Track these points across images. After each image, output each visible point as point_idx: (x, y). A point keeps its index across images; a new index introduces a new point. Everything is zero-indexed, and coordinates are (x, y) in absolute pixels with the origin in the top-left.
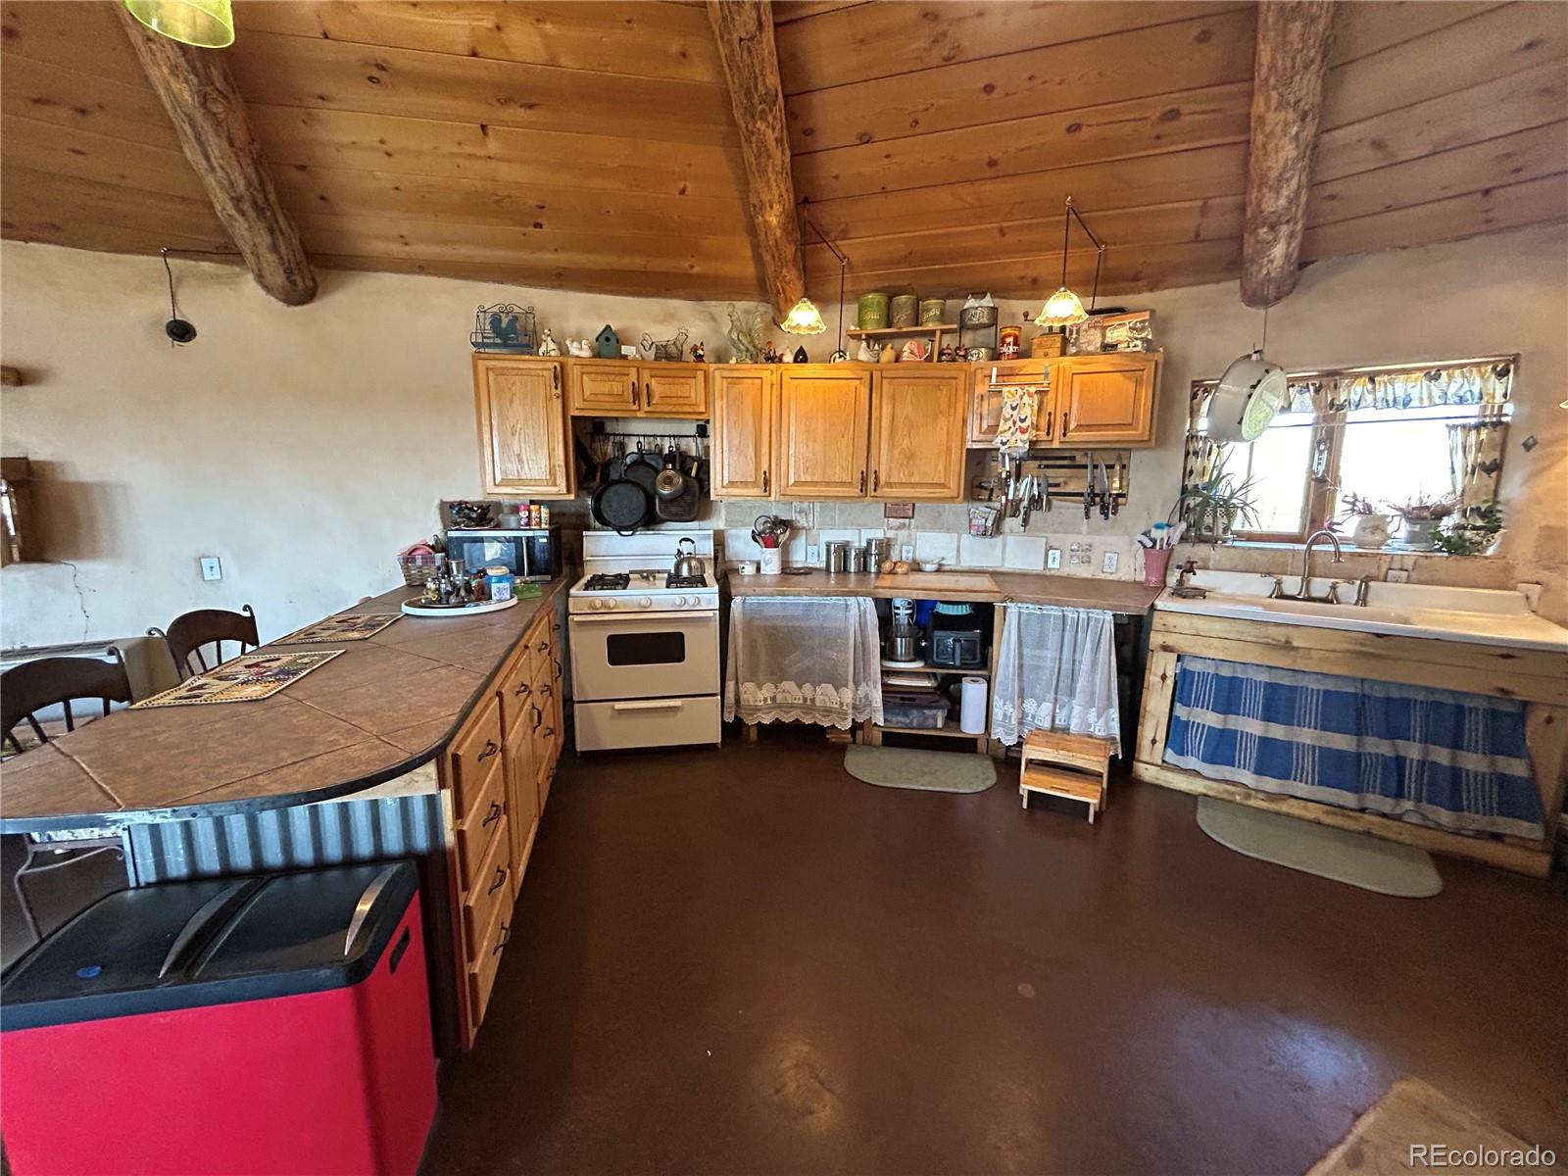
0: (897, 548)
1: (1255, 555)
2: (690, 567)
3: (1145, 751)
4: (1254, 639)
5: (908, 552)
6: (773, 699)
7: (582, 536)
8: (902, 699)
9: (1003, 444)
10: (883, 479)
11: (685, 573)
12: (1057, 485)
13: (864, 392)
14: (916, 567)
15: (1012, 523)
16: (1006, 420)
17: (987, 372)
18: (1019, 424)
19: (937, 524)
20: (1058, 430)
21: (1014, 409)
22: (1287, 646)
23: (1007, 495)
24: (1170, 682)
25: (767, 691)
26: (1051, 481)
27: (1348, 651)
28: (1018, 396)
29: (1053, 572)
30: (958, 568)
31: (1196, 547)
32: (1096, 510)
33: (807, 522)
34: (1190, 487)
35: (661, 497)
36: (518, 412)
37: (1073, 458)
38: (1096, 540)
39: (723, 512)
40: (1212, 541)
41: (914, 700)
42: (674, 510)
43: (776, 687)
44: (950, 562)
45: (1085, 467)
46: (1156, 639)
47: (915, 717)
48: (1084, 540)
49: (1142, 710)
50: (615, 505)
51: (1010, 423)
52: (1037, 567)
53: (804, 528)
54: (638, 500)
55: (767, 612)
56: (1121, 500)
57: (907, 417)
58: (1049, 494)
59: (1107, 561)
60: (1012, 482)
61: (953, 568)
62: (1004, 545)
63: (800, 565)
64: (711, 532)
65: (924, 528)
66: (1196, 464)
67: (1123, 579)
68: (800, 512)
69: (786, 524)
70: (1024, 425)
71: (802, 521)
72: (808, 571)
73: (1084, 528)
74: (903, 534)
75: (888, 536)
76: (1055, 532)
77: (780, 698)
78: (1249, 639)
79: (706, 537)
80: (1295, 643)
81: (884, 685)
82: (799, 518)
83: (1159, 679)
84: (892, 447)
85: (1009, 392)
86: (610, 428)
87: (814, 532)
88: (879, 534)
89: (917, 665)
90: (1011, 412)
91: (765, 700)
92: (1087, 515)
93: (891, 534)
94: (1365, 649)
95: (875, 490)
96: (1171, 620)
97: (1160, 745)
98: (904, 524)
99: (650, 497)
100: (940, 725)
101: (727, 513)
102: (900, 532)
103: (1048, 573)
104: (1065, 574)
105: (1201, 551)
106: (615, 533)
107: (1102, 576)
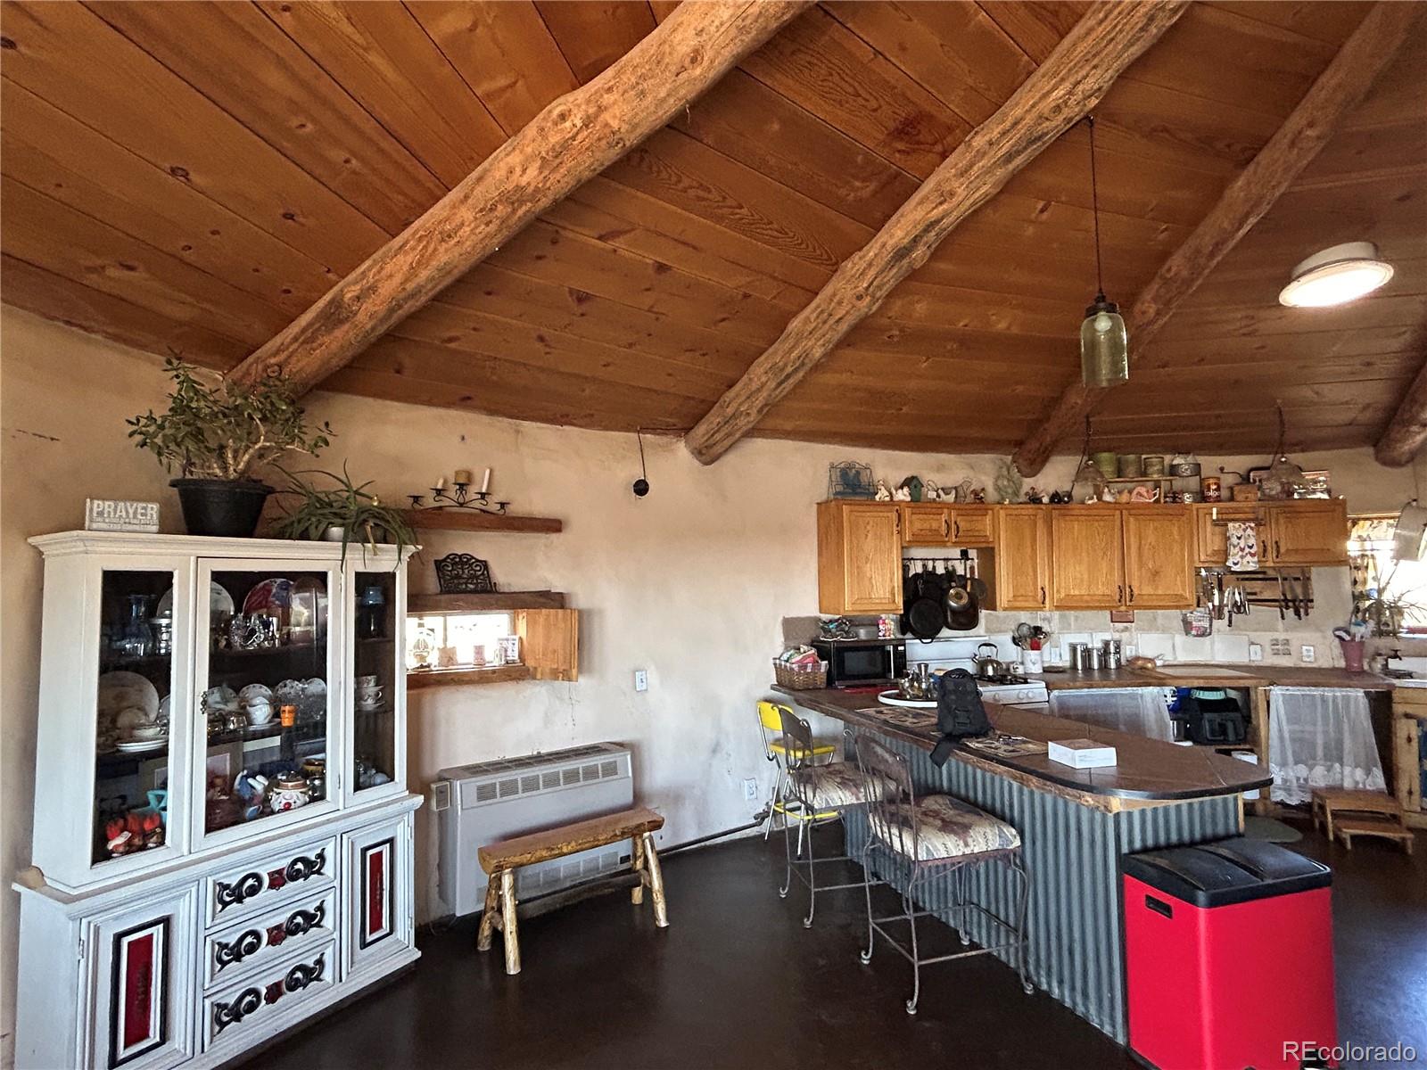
0: (1127, 647)
5: (1131, 650)
9: (1235, 564)
10: (1136, 592)
12: (1255, 594)
13: (1117, 526)
15: (1219, 625)
16: (1234, 547)
17: (1207, 511)
18: (1247, 550)
20: (1271, 555)
21: (1239, 538)
24: (1415, 743)
26: (1249, 591)
28: (1241, 529)
29: (1257, 663)
30: (1175, 663)
31: (1383, 639)
32: (1290, 613)
33: (1051, 627)
34: (1357, 593)
36: (869, 544)
37: (1264, 573)
38: (1292, 636)
44: (1169, 658)
45: (1276, 579)
46: (1398, 708)
49: (1396, 764)
52: (1241, 658)
53: (1049, 633)
56: (1309, 604)
57: (1151, 544)
58: (1249, 601)
59: (1305, 653)
60: (1216, 592)
61: (1171, 663)
62: (1212, 643)
63: (1053, 665)
65: (1143, 631)
66: (1358, 575)
67: (1323, 666)
68: (1045, 620)
69: (1038, 630)
71: (1047, 628)
73: (1281, 626)
74: (1125, 636)
75: (1118, 637)
76: (1256, 630)
82: (1045, 625)
83: (1405, 741)
87: (1058, 635)
88: (1113, 636)
90: (1238, 541)
95: (1131, 601)
96: (1408, 694)
98: (1126, 628)
102: (1123, 634)
103: (1253, 664)
104: (1268, 665)
105: (1388, 642)
107: (1303, 665)
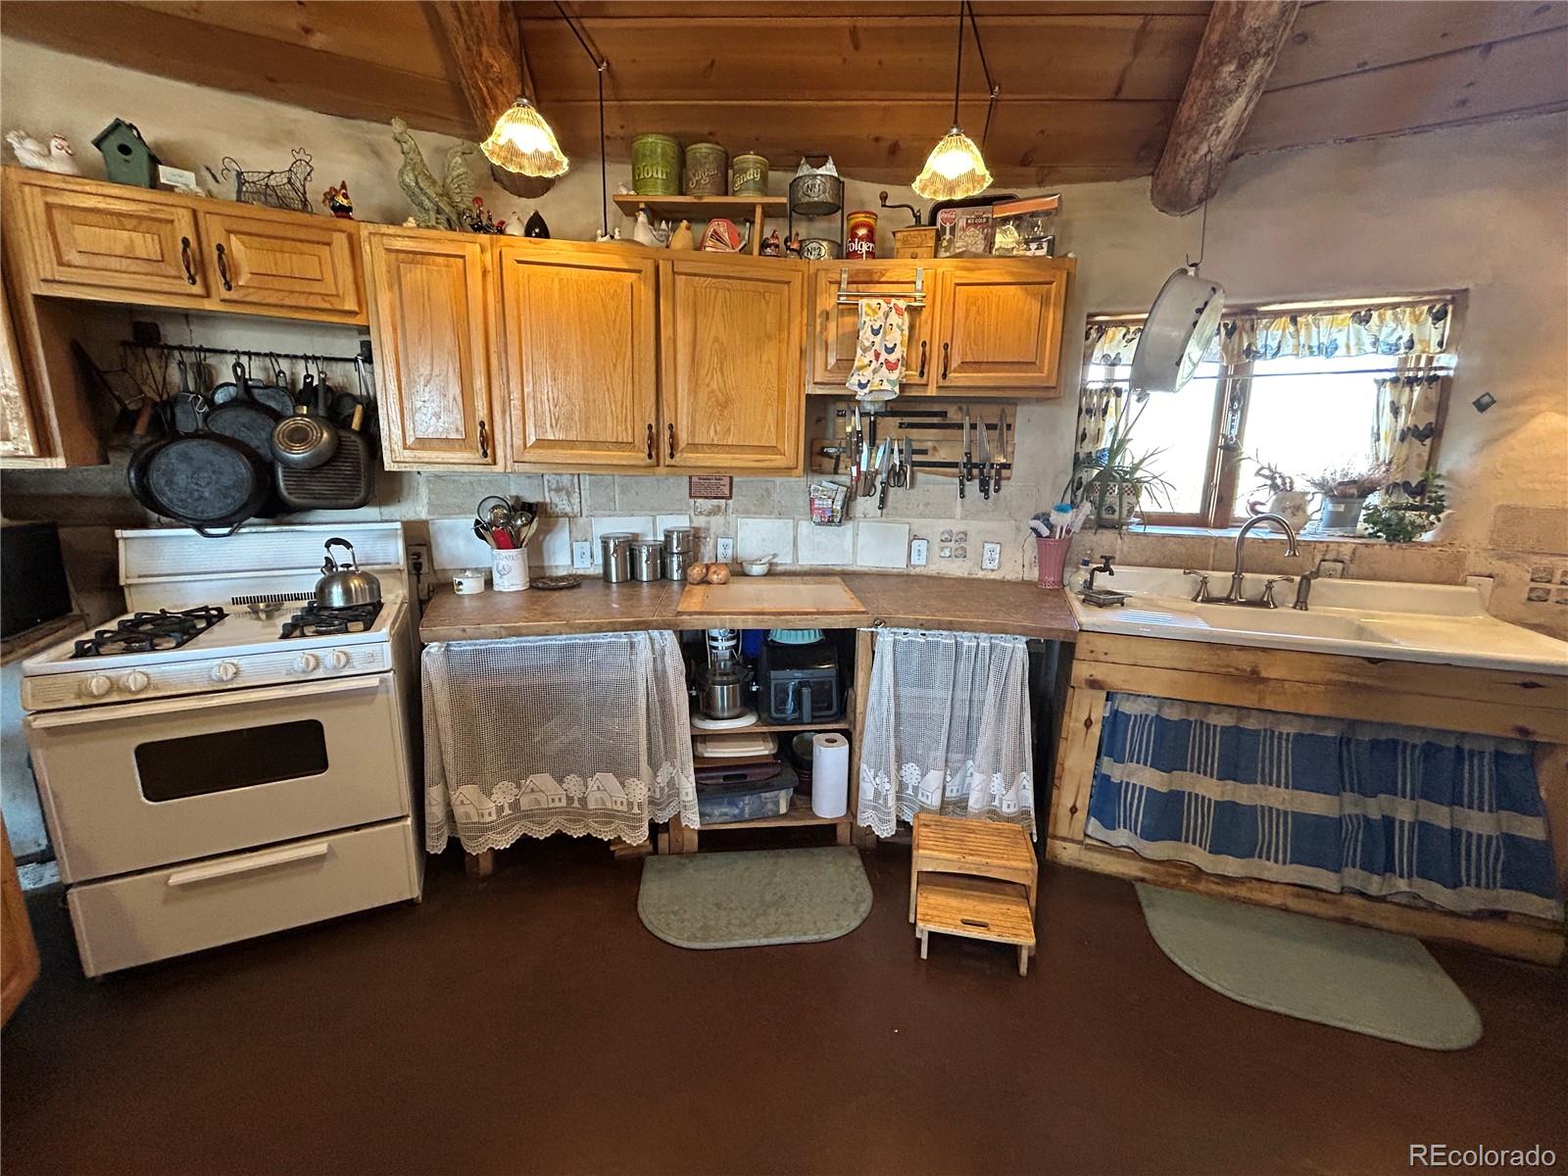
0: (710, 541)
1: (1172, 545)
2: (347, 592)
3: (1063, 825)
4: (1211, 669)
5: (725, 547)
6: (515, 805)
7: (116, 541)
8: (726, 778)
9: (862, 386)
10: (683, 437)
11: (337, 599)
12: (924, 452)
13: (646, 294)
14: (738, 570)
15: (866, 505)
16: (865, 350)
17: (836, 277)
18: (884, 356)
19: (763, 507)
20: (935, 369)
21: (876, 332)
22: (1254, 677)
23: (859, 465)
24: (1096, 730)
25: (503, 794)
26: (916, 446)
27: (1330, 683)
28: (881, 313)
29: (918, 570)
30: (797, 568)
31: (1098, 536)
32: (973, 487)
33: (571, 504)
34: (1082, 456)
35: (288, 466)
37: (944, 414)
38: (973, 526)
39: (424, 491)
40: (1117, 526)
41: (745, 776)
42: (316, 487)
43: (519, 786)
44: (785, 561)
45: (961, 426)
46: (1081, 670)
47: (747, 804)
48: (956, 526)
49: (1058, 767)
50: (181, 479)
51: (870, 356)
52: (897, 562)
53: (566, 515)
54: (236, 470)
55: (494, 663)
56: (1004, 472)
57: (716, 339)
58: (914, 464)
59: (987, 555)
60: (865, 447)
61: (788, 568)
62: (856, 535)
63: (562, 573)
64: (398, 525)
65: (747, 513)
66: (1090, 424)
67: (1008, 577)
68: (558, 490)
69: (531, 510)
70: (893, 358)
71: (561, 504)
72: (574, 582)
73: (958, 510)
74: (717, 521)
75: (695, 525)
76: (921, 516)
77: (525, 803)
78: (1203, 669)
79: (392, 534)
80: (1264, 674)
81: (696, 758)
82: (556, 500)
83: (1081, 725)
84: (694, 390)
85: (869, 306)
86: (172, 334)
87: (581, 521)
88: (681, 522)
89: (747, 722)
90: (872, 338)
91: (500, 809)
92: (963, 496)
93: (700, 522)
94: (1354, 679)
95: (672, 456)
96: (1101, 644)
97: (1081, 815)
98: (719, 507)
99: (263, 468)
100: (783, 810)
101: (430, 491)
102: (713, 519)
103: (913, 571)
104: (934, 573)
105: (1106, 540)
106: (191, 532)
107: (980, 574)
